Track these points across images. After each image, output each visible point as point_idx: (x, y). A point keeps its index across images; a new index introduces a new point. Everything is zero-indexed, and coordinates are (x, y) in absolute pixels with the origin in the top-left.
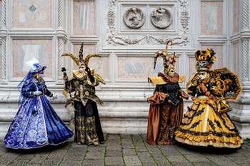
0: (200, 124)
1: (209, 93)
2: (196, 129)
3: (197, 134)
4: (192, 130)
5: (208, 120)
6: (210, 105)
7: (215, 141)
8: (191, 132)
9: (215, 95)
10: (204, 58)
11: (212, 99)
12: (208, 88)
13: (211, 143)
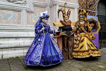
0: (84, 46)
2: (83, 49)
3: (84, 52)
4: (81, 50)
5: (87, 44)
8: (80, 52)
9: (88, 32)
10: (83, 14)
12: (85, 28)
13: (91, 55)
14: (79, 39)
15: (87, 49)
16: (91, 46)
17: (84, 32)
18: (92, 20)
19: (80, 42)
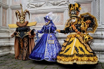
1: (77, 30)
3: (67, 56)
4: (65, 54)
5: (75, 47)
6: (77, 38)
7: (77, 60)
10: (74, 9)
11: (79, 34)
12: (77, 27)
13: (75, 61)
14: (68, 40)
15: (72, 53)
16: (79, 50)
17: (75, 32)
18: (88, 16)
19: (67, 44)
